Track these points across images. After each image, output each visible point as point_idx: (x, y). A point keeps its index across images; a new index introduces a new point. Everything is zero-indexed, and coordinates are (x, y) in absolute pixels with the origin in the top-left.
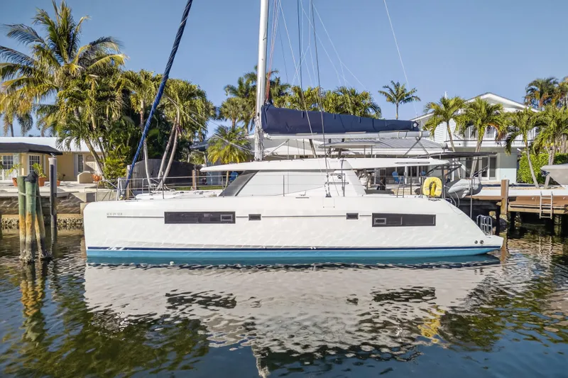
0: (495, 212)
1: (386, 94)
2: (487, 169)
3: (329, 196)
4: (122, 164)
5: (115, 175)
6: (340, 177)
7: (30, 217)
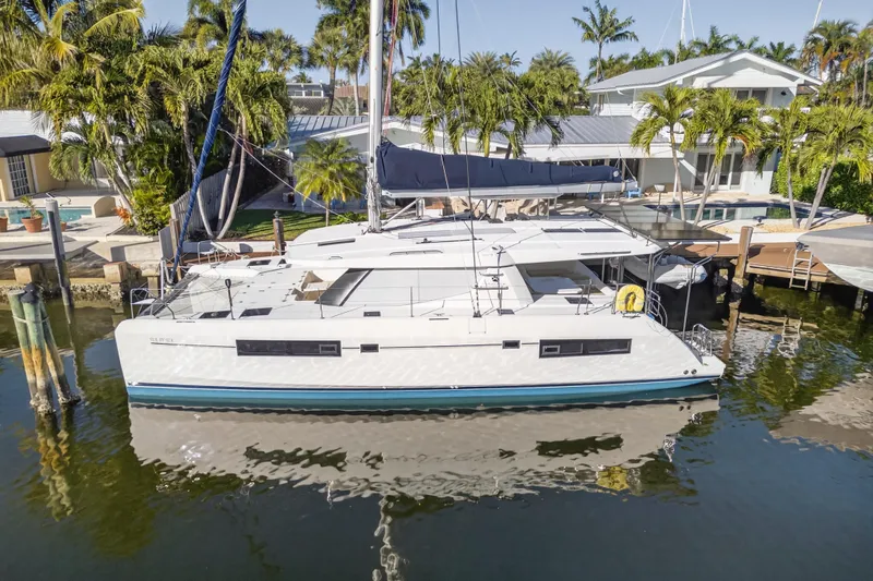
0: (726, 271)
1: (585, 26)
2: (728, 171)
3: (477, 315)
4: (160, 199)
5: (152, 215)
6: (496, 278)
7: (38, 353)
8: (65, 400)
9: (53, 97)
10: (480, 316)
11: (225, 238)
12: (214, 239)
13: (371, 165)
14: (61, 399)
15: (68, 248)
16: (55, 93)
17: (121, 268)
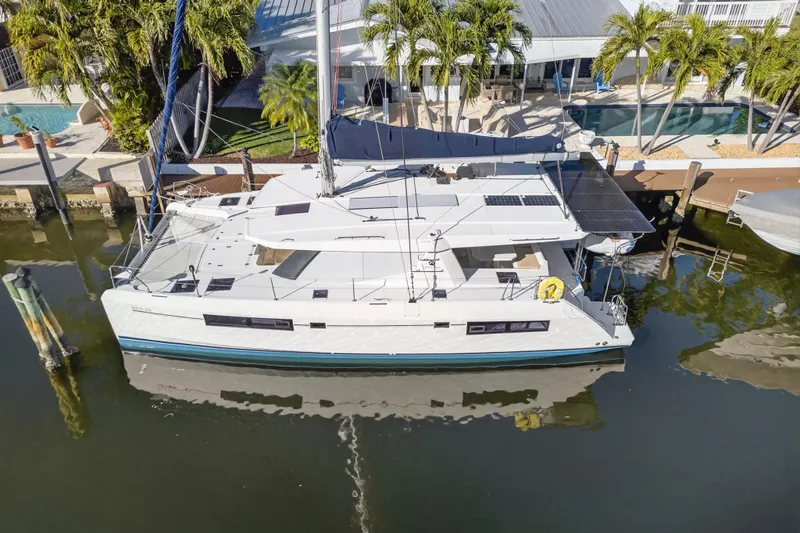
0: (671, 199)
3: (413, 301)
4: (138, 121)
5: (133, 135)
6: (432, 263)
7: (38, 325)
8: (68, 354)
9: (20, 34)
10: (415, 301)
11: (203, 159)
12: (191, 160)
13: (322, 137)
14: (64, 353)
15: (60, 171)
16: (21, 30)
17: (109, 189)
